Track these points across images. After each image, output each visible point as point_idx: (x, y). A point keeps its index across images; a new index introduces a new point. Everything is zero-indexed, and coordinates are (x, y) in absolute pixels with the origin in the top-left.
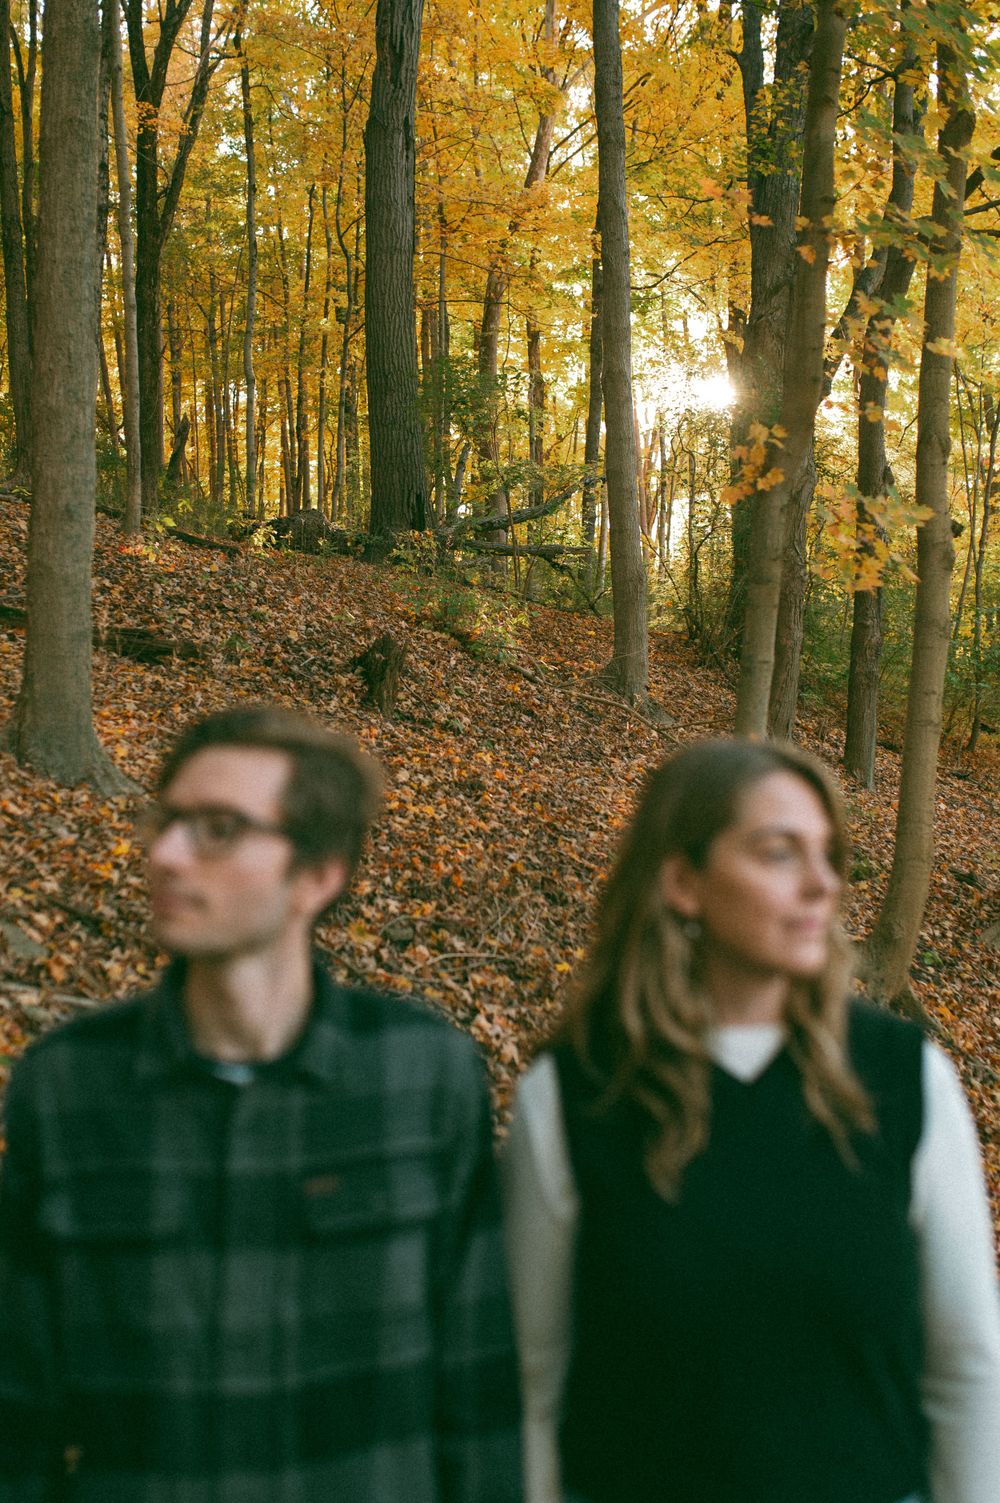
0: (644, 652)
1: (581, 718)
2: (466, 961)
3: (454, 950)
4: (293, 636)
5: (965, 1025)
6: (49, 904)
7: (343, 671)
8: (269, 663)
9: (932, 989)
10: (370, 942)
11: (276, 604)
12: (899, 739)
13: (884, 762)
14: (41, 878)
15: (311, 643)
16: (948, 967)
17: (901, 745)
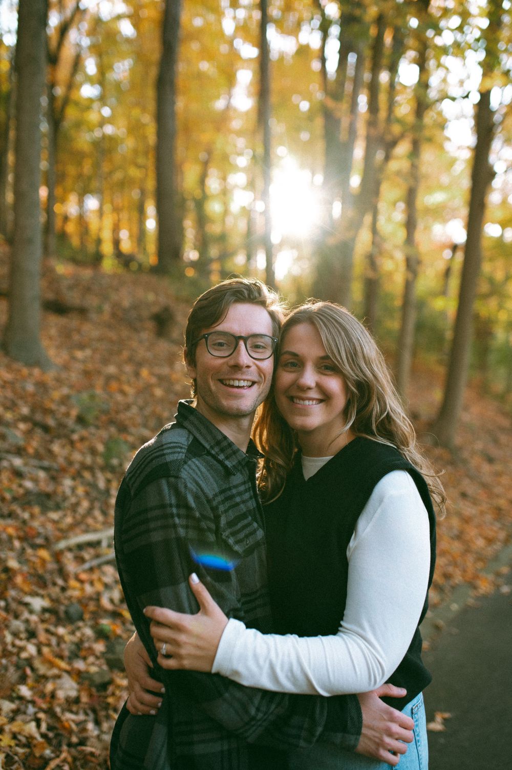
4: (125, 305)
6: (25, 419)
8: (113, 316)
14: (20, 407)
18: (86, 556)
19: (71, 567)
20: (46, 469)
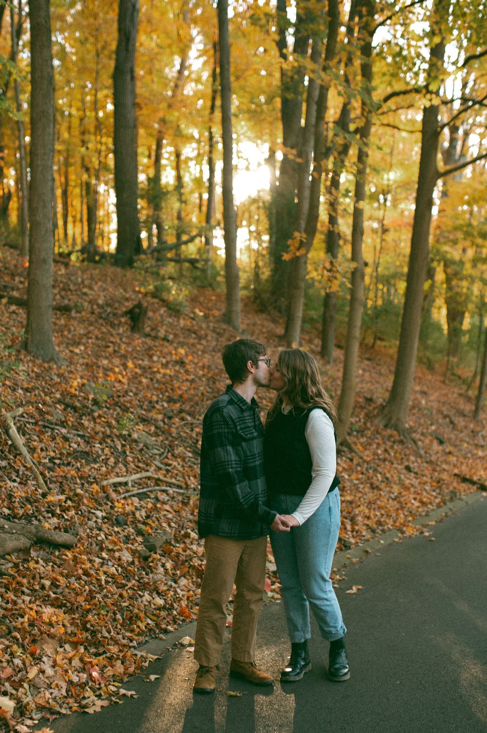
0: (239, 307)
1: (214, 335)
2: (192, 424)
3: (187, 420)
4: (100, 302)
5: (367, 452)
6: (59, 402)
7: (122, 316)
8: (93, 313)
9: (355, 439)
10: (160, 417)
11: (91, 288)
12: (343, 343)
13: (337, 353)
14: (54, 393)
15: (108, 305)
16: (361, 432)
17: (344, 346)
18: (121, 489)
19: (114, 495)
20: (82, 437)
